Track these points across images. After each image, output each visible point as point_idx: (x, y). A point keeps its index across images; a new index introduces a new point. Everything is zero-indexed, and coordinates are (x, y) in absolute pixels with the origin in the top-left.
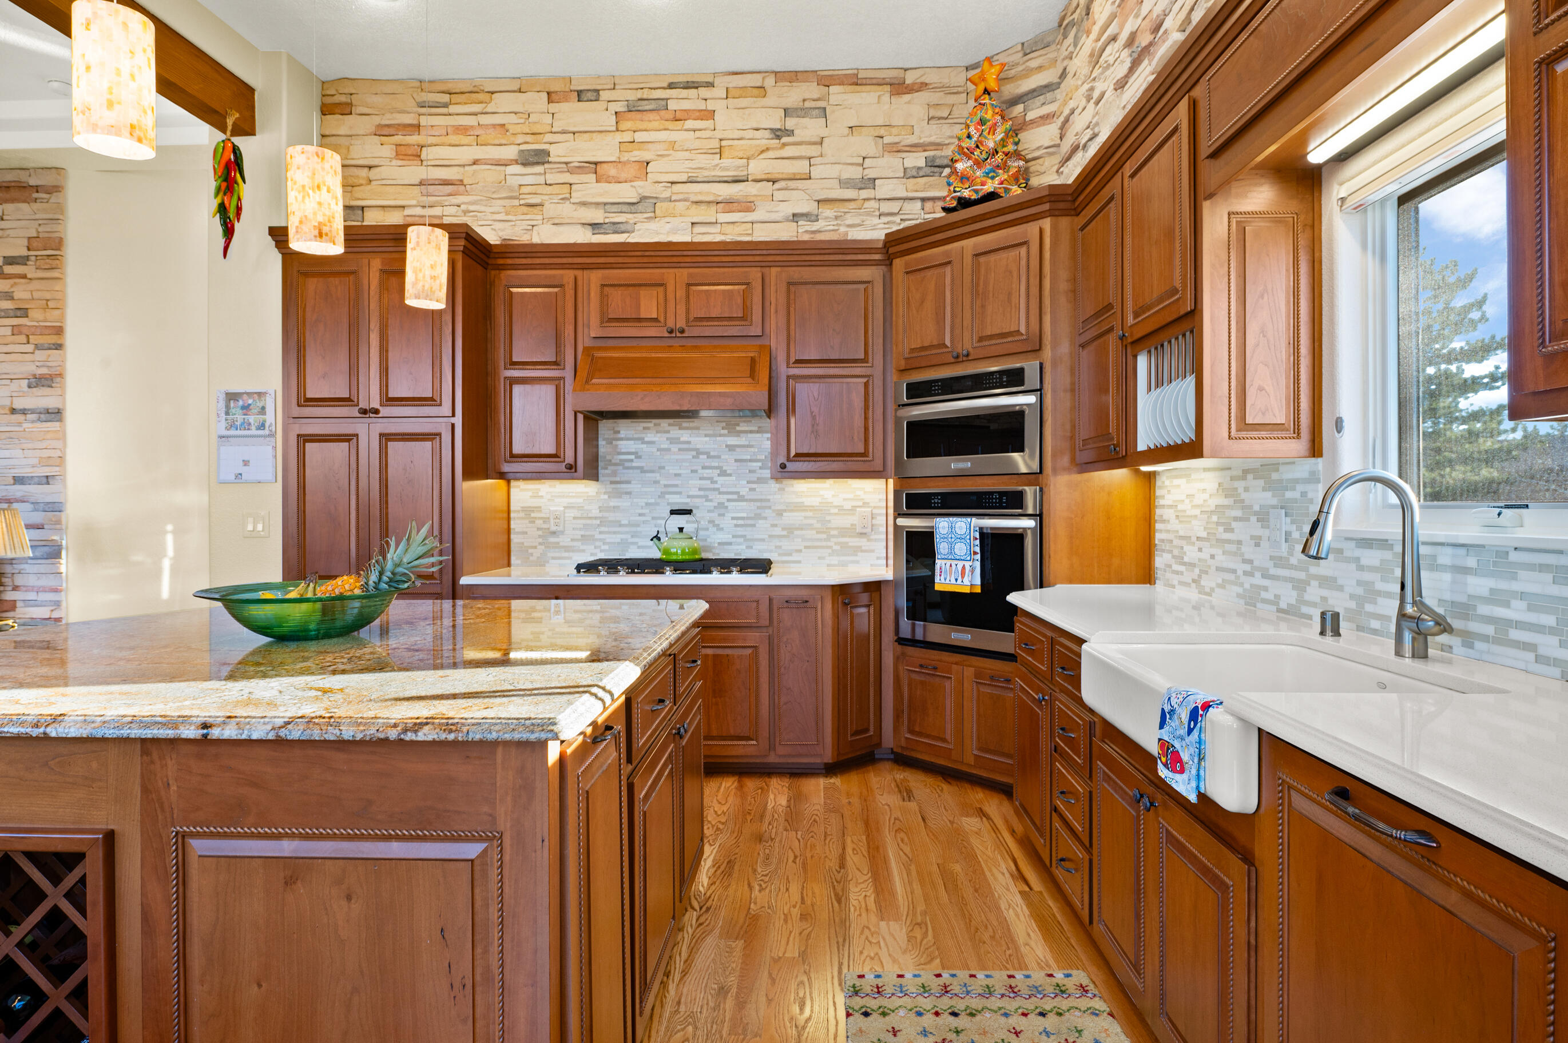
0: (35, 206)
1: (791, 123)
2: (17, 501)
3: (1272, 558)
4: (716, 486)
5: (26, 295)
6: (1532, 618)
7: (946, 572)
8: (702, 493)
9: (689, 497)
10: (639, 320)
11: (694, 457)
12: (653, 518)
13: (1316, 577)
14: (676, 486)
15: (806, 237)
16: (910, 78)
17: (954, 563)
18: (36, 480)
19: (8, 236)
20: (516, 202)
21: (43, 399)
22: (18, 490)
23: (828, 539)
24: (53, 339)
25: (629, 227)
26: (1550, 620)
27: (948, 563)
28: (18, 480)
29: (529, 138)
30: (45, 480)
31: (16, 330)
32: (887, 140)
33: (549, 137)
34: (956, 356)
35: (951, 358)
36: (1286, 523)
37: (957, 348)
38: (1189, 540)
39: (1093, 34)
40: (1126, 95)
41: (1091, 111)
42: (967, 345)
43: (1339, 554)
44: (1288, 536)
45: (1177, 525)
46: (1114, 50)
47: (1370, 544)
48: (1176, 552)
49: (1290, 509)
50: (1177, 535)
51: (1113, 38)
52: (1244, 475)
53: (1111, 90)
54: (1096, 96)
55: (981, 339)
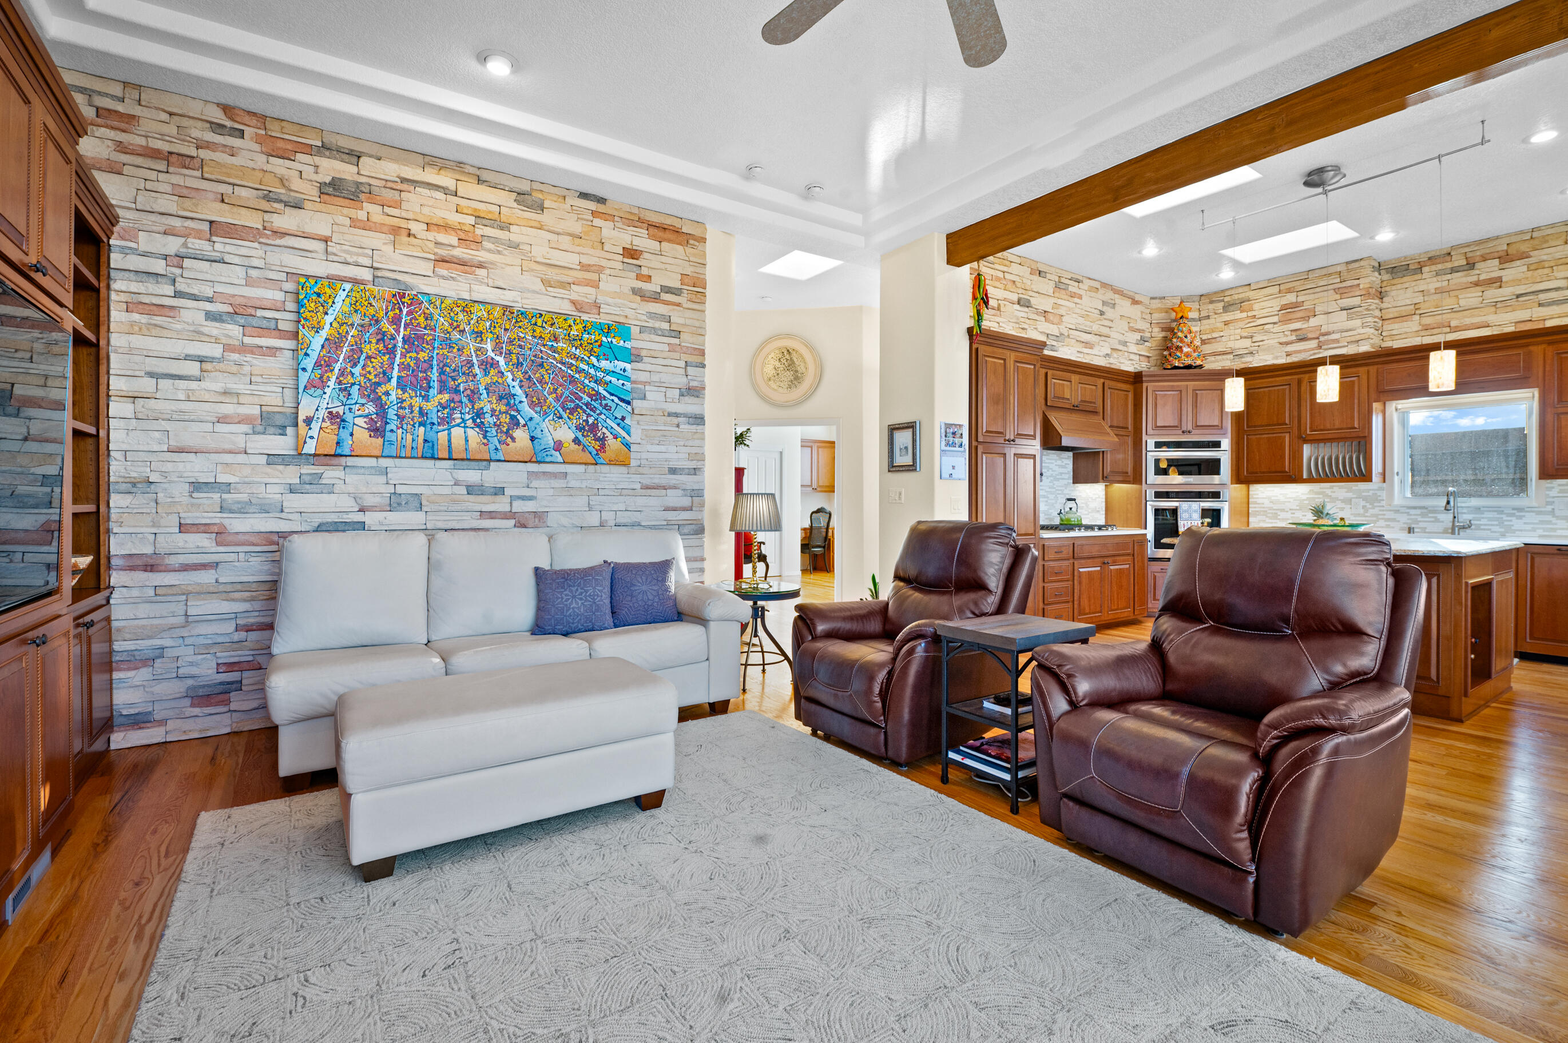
0: (689, 250)
1: (1105, 309)
2: (670, 488)
5: (681, 321)
6: (1490, 523)
10: (1063, 398)
15: (1108, 366)
16: (1137, 298)
18: (687, 471)
19: (666, 270)
20: (1017, 326)
21: (688, 406)
22: (673, 479)
24: (698, 359)
25: (1055, 348)
26: (1496, 523)
27: (1189, 522)
28: (673, 471)
29: (1024, 292)
30: (693, 472)
31: (672, 348)
32: (1131, 325)
33: (1031, 293)
34: (1183, 432)
35: (1180, 432)
36: (1363, 503)
37: (1184, 428)
38: (1283, 510)
39: (1250, 314)
40: (1290, 348)
41: (1247, 343)
42: (1190, 428)
43: (1397, 511)
44: (1364, 507)
45: (1271, 505)
46: (1277, 328)
47: (1415, 508)
48: (1270, 515)
49: (1365, 499)
50: (1271, 509)
51: (1274, 323)
52: (1331, 487)
53: (1273, 342)
54: (1254, 339)
55: (1197, 426)
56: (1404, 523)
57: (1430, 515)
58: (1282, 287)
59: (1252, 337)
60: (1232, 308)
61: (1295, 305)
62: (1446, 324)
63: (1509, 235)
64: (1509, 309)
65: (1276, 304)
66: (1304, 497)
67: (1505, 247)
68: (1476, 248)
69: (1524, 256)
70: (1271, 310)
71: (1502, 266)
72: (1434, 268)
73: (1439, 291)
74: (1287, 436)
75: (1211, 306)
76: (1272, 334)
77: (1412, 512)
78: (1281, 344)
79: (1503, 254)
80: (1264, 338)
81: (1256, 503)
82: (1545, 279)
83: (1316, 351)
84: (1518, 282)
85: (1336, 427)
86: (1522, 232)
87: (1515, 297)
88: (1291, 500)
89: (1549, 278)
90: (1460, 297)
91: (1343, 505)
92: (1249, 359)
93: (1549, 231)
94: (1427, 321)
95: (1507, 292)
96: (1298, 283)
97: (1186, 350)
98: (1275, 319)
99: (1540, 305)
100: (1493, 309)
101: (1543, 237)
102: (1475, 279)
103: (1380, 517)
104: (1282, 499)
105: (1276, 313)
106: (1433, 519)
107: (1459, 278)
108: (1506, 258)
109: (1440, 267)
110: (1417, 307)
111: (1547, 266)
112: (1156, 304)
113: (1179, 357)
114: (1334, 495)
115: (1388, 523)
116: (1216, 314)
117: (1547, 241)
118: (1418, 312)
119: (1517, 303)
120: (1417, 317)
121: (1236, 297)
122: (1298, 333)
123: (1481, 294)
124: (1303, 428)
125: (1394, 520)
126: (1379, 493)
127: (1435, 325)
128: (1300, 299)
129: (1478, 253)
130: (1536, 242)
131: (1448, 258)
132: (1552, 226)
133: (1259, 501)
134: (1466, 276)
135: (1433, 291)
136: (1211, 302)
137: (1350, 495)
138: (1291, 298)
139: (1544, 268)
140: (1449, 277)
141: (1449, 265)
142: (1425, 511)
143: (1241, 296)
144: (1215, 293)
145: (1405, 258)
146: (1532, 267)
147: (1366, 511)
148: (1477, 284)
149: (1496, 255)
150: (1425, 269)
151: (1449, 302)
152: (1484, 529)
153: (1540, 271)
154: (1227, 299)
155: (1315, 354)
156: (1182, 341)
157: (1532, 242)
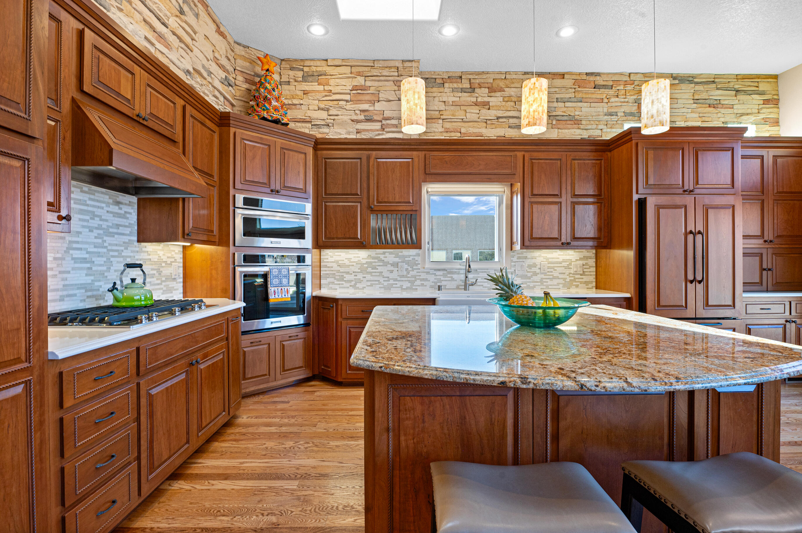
1: (186, 8)
3: (398, 276)
4: (105, 244)
7: (278, 292)
8: (96, 250)
9: (88, 253)
10: (119, 94)
11: (91, 219)
12: (60, 272)
13: (418, 279)
14: (77, 242)
15: (190, 85)
16: (222, 29)
17: (283, 288)
23: (161, 284)
27: (280, 289)
34: (272, 191)
35: (268, 191)
36: (406, 266)
37: (273, 187)
38: (348, 273)
39: (327, 88)
40: (360, 126)
41: (323, 115)
42: (278, 188)
43: (428, 273)
44: (407, 269)
45: (339, 268)
46: (349, 106)
47: (439, 270)
48: (338, 277)
49: (408, 263)
50: (338, 271)
51: (347, 101)
52: (384, 253)
53: (346, 118)
54: (331, 112)
55: (285, 187)
56: (432, 282)
57: (448, 275)
58: (354, 70)
59: (328, 110)
60: (310, 79)
61: (363, 88)
62: (459, 130)
63: (494, 73)
64: (493, 126)
65: (348, 84)
66: (364, 261)
67: (492, 81)
68: (476, 77)
69: (501, 90)
70: (344, 88)
71: (489, 94)
72: (451, 85)
73: (454, 104)
74: (359, 205)
75: (292, 73)
76: (344, 111)
77: (438, 273)
78: (352, 121)
79: (490, 85)
80: (339, 113)
81: (326, 266)
82: (512, 109)
83: (381, 132)
84: (498, 108)
85: (397, 200)
86: (501, 73)
87: (496, 118)
88: (354, 264)
89: (514, 109)
90: (467, 111)
91: (392, 268)
92: (325, 130)
93: (514, 76)
94: (448, 125)
95: (492, 114)
96: (366, 69)
97: (274, 103)
98: (348, 97)
99: (509, 127)
100: (485, 124)
101: (511, 79)
102: (474, 100)
103: (418, 277)
104: (347, 262)
105: (349, 91)
106: (450, 279)
107: (466, 98)
108: (492, 90)
109: (455, 85)
110: (441, 113)
111: (513, 100)
112: (239, 50)
113: (267, 109)
114: (386, 260)
115: (423, 282)
116: (296, 81)
117: (513, 83)
118: (442, 117)
119: (497, 123)
120: (440, 121)
121: (314, 69)
122: (366, 114)
123: (478, 112)
124: (371, 200)
125: (426, 280)
126: (416, 258)
127: (452, 130)
128: (368, 84)
129: (477, 81)
130: (507, 82)
131: (459, 80)
132: (516, 73)
133: (329, 265)
134: (469, 96)
135: (451, 103)
136: (292, 69)
137: (397, 260)
138: (360, 81)
139: (511, 101)
140: (460, 94)
141: (460, 86)
142: (445, 272)
143: (319, 69)
144: (296, 60)
145: (434, 72)
146: (506, 99)
147: (408, 273)
148: (476, 104)
149: (487, 85)
150: (446, 85)
151: (460, 114)
152: (479, 286)
153: (509, 103)
154: (306, 69)
155: (379, 134)
156: (269, 92)
157: (505, 81)
